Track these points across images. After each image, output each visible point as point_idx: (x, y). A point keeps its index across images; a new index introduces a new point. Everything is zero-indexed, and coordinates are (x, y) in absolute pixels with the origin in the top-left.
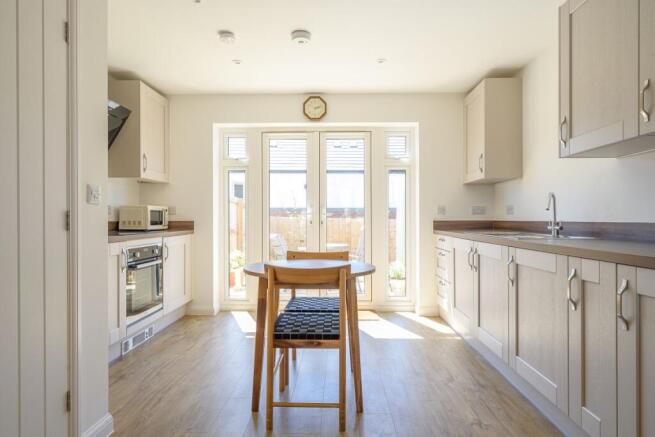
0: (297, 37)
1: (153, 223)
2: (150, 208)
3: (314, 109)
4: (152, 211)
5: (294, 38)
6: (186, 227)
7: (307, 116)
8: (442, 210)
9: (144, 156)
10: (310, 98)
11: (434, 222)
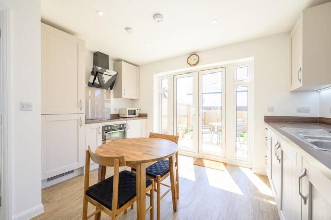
0: (156, 18)
1: (129, 115)
2: (128, 109)
3: (193, 60)
4: (129, 110)
5: (154, 19)
6: (142, 116)
7: (189, 64)
8: (272, 109)
9: (124, 90)
10: (191, 55)
11: (265, 117)
